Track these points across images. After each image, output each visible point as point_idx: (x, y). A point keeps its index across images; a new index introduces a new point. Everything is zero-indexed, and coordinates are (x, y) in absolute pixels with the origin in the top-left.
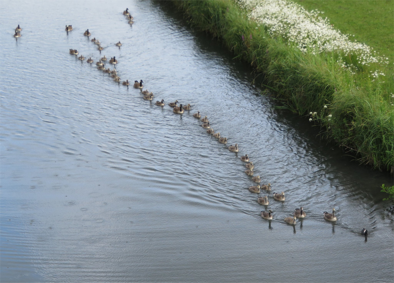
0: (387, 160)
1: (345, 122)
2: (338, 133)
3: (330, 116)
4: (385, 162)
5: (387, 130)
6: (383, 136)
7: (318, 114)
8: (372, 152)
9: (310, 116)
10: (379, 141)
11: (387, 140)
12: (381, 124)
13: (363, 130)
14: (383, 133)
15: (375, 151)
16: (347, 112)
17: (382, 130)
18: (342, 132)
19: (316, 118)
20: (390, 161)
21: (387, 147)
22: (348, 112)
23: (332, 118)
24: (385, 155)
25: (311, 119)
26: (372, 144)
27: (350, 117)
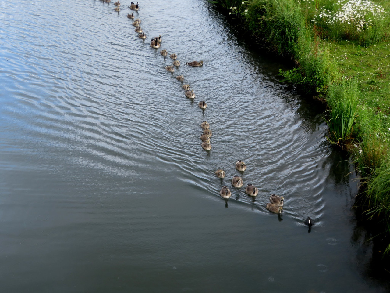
0: (289, 49)
1: (258, 16)
2: (253, 25)
3: (246, 11)
4: (288, 50)
5: (290, 24)
6: (287, 29)
7: (237, 9)
8: (277, 42)
9: (231, 10)
10: (283, 33)
11: (289, 33)
12: (285, 19)
13: (271, 24)
14: (286, 27)
15: (280, 42)
16: (259, 8)
17: (286, 24)
18: (256, 24)
19: (235, 12)
20: (291, 50)
21: (289, 38)
22: (261, 8)
23: (248, 13)
24: (287, 44)
25: (230, 13)
26: (278, 35)
27: (262, 12)
